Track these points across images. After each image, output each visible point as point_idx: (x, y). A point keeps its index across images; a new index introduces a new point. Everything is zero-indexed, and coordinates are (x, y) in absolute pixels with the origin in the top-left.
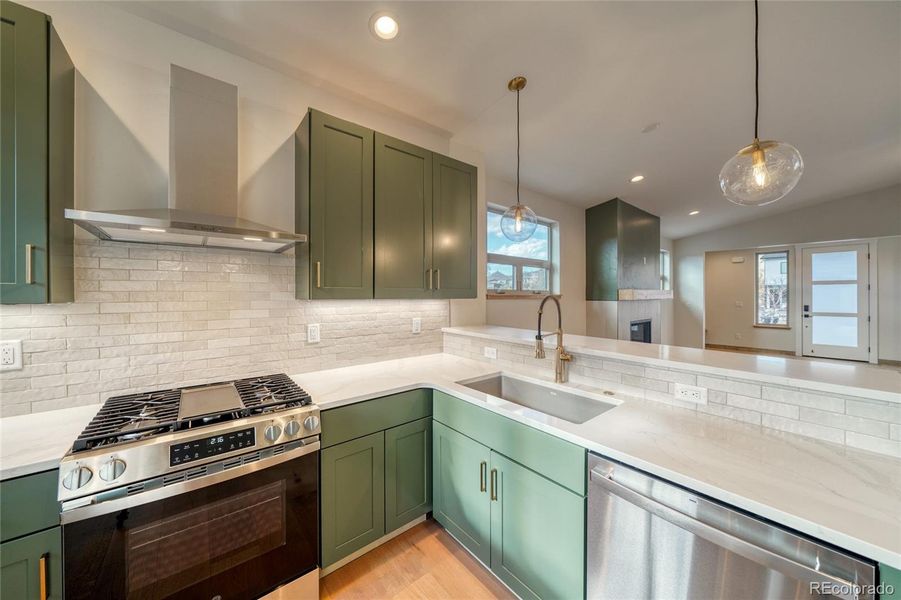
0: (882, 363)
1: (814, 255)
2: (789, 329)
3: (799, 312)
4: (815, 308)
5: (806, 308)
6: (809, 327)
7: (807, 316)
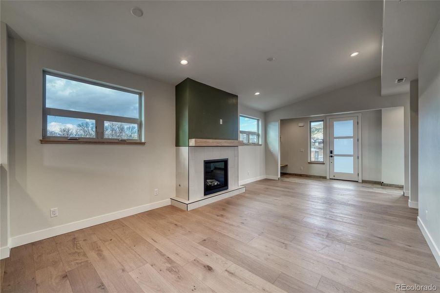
0: (364, 182)
1: (335, 122)
2: (324, 164)
3: (328, 154)
4: (335, 152)
5: (331, 152)
6: (332, 163)
7: (331, 156)
